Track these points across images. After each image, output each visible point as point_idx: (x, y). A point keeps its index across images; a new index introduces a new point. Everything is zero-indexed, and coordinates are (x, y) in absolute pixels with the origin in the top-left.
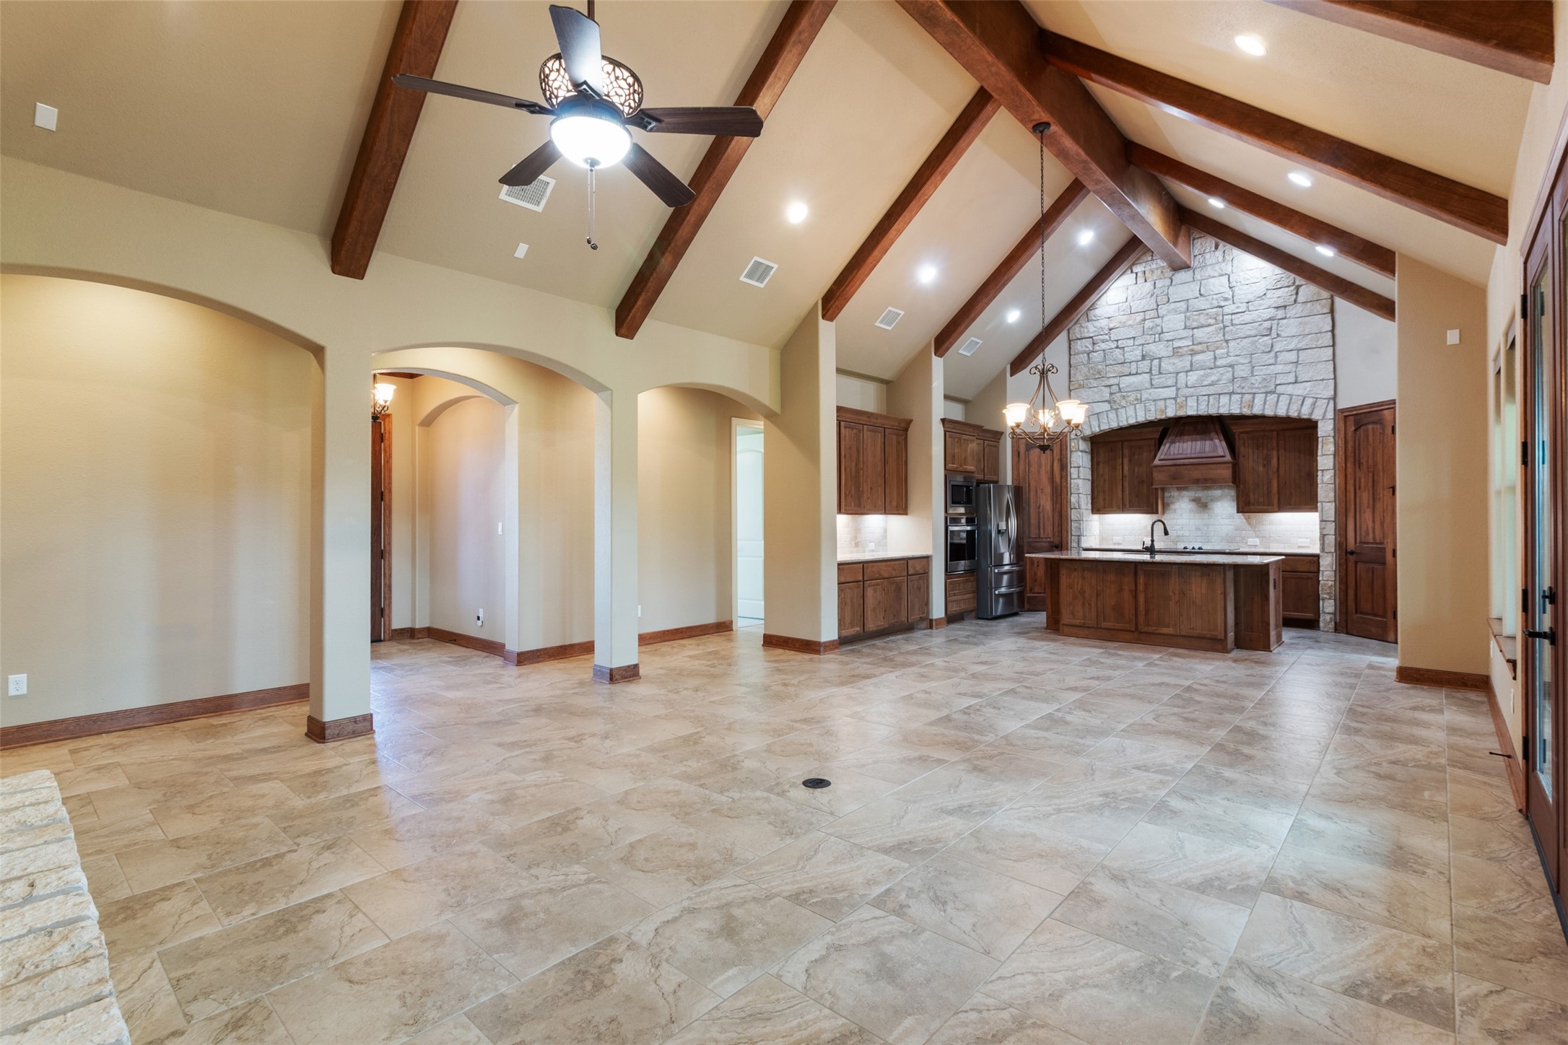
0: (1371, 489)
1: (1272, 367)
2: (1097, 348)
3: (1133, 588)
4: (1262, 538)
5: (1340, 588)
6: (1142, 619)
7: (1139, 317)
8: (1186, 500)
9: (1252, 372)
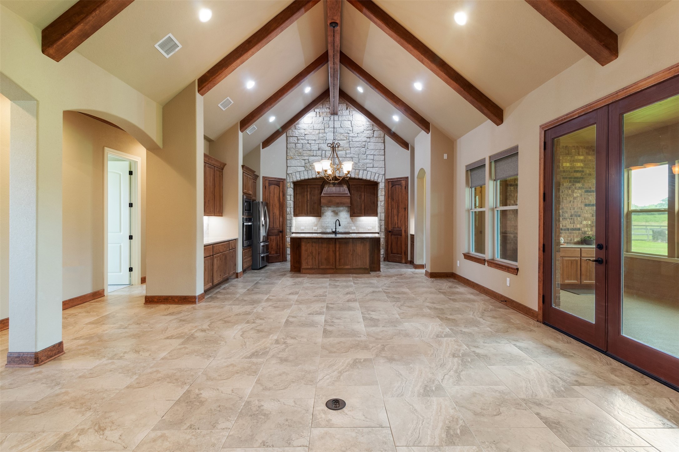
0: (397, 208)
1: (365, 160)
2: (299, 142)
3: (334, 249)
4: (356, 227)
5: (386, 245)
6: (337, 264)
7: (317, 132)
8: (330, 211)
9: (359, 161)
